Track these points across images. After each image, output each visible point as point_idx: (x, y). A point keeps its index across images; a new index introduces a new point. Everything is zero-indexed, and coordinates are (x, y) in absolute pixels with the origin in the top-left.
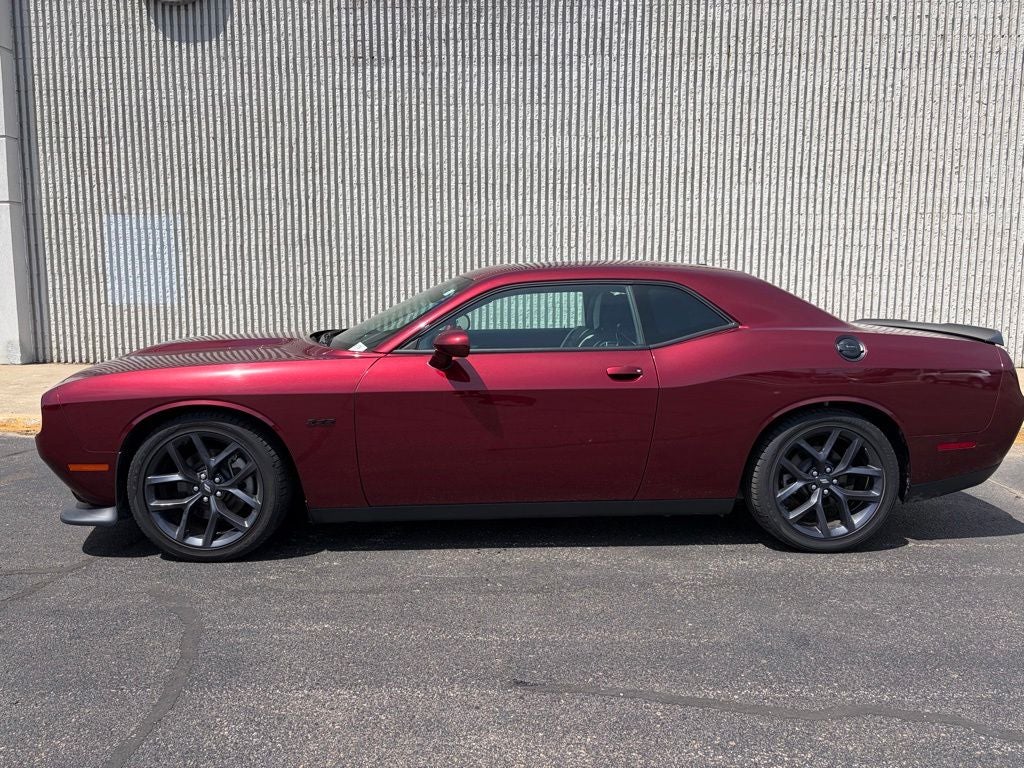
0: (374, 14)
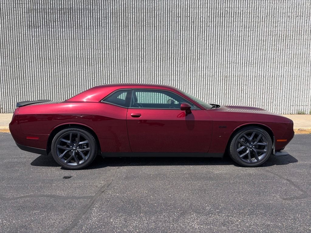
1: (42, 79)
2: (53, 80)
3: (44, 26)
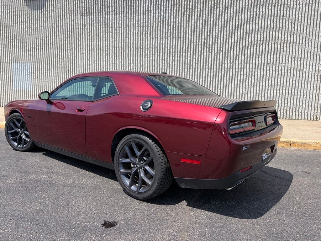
3: (97, 13)
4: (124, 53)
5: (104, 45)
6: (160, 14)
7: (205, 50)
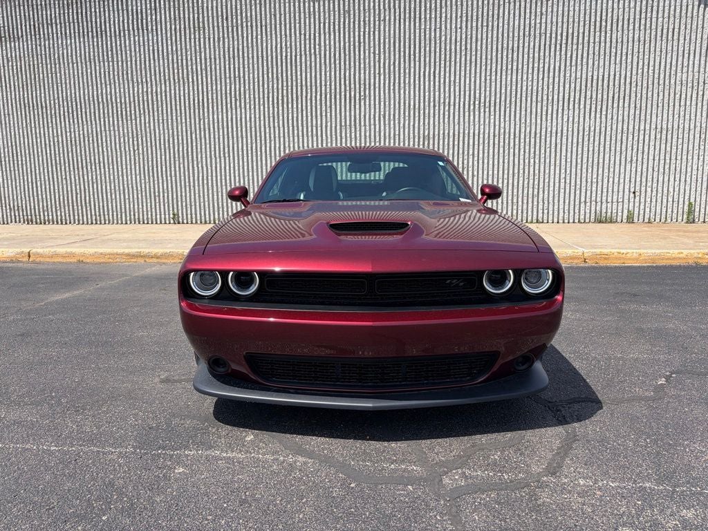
0: (9, 10)
1: (31, 151)
2: (53, 152)
4: (86, 113)
5: (48, 98)
6: (146, 38)
7: (233, 104)
